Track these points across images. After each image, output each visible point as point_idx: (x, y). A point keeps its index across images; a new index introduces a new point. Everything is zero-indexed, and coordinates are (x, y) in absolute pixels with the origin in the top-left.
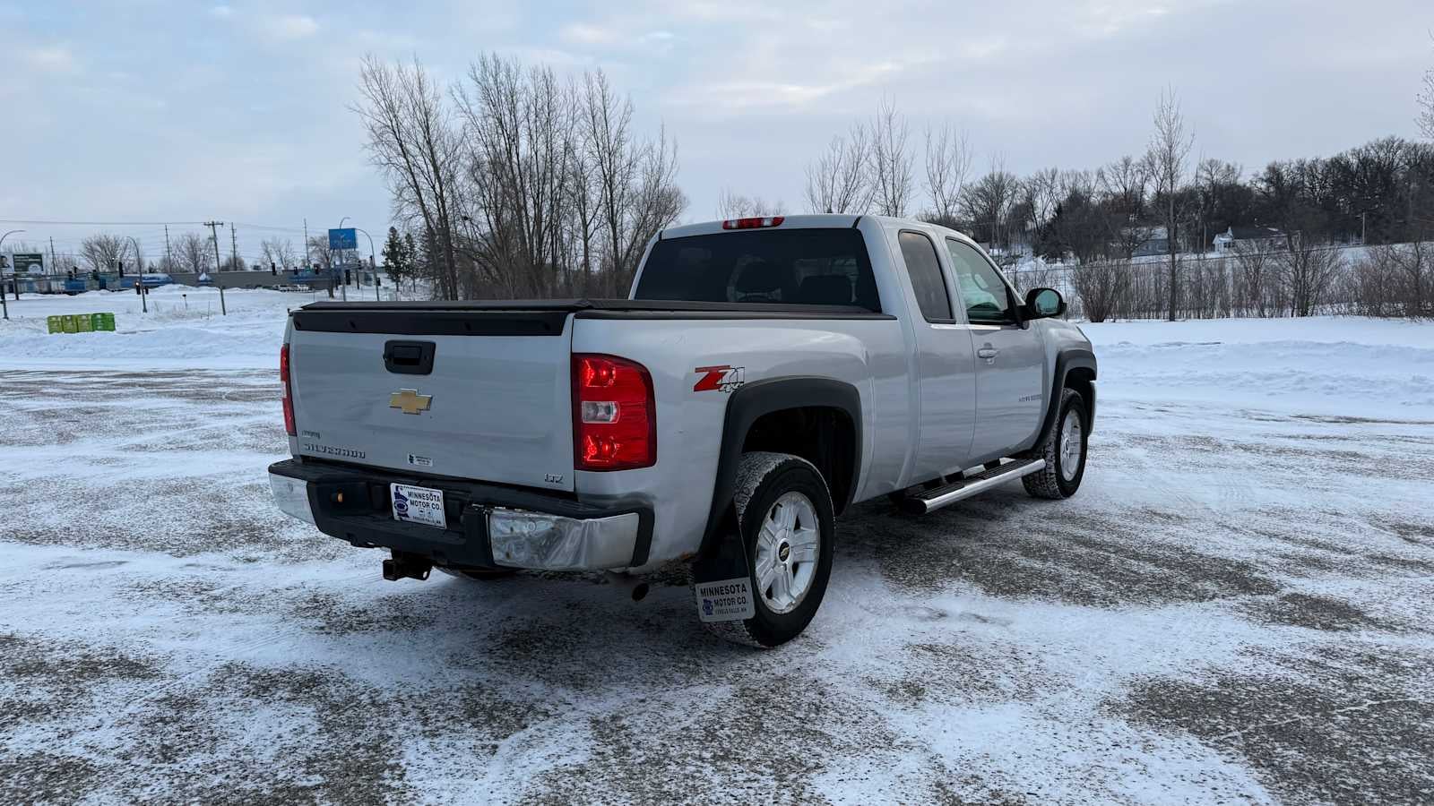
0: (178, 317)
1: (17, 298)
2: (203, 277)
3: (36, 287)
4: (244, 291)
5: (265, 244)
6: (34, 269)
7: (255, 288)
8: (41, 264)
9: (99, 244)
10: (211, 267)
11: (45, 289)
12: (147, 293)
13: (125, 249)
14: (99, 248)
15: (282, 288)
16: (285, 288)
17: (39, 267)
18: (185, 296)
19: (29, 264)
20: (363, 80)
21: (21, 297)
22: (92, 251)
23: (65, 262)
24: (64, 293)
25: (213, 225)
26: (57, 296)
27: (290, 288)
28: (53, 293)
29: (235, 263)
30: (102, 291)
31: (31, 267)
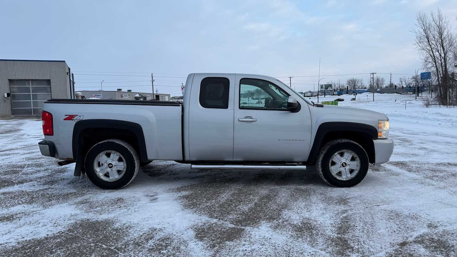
0: (360, 102)
1: (325, 97)
2: (379, 90)
3: (330, 94)
4: (388, 94)
5: (401, 79)
6: (329, 89)
7: (394, 93)
8: (331, 87)
9: (351, 81)
10: (382, 87)
11: (332, 94)
12: (356, 95)
13: (358, 82)
14: (351, 82)
15: (403, 93)
16: (404, 93)
17: (331, 88)
18: (367, 96)
19: (328, 87)
20: (417, 21)
21: (326, 96)
22: (349, 83)
23: (342, 86)
24: (337, 95)
25: (373, 74)
26: (335, 96)
27: (406, 93)
28: (334, 95)
29: (391, 85)
30: (347, 94)
31: (329, 88)
